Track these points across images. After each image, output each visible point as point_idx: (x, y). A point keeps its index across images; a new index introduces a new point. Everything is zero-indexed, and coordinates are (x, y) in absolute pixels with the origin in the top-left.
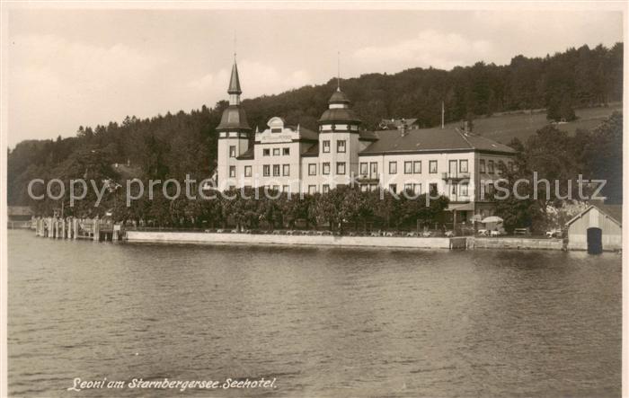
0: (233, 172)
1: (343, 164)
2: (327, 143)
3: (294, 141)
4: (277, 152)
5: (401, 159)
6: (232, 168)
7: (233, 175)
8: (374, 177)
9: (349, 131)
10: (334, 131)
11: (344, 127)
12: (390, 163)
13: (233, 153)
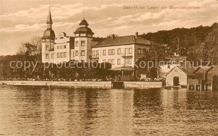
0: (47, 57)
1: (84, 51)
2: (77, 42)
3: (68, 42)
4: (62, 47)
5: (107, 49)
6: (47, 55)
7: (47, 58)
8: (97, 57)
9: (87, 37)
10: (80, 36)
11: (84, 35)
12: (103, 50)
13: (47, 48)
